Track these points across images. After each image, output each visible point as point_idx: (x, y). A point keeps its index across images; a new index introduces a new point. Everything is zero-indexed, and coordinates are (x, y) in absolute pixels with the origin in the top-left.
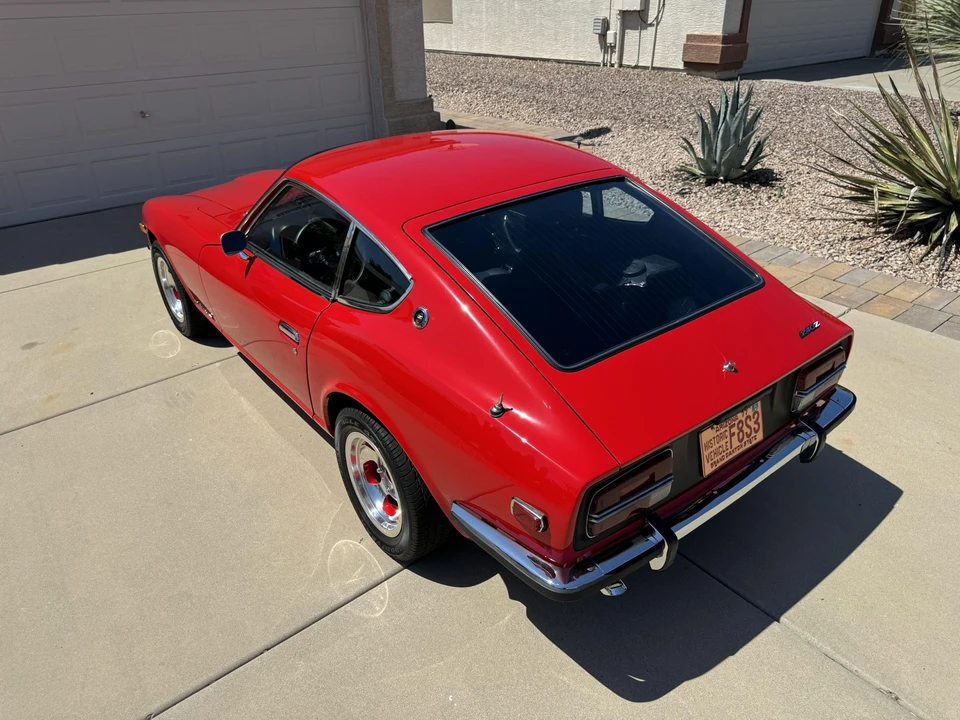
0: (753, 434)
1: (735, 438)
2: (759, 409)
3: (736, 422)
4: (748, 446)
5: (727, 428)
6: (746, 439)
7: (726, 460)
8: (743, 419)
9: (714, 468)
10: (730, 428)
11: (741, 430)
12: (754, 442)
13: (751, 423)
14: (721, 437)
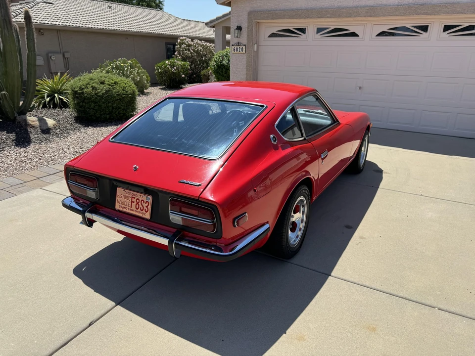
0: (144, 211)
1: (134, 205)
2: (150, 201)
3: (136, 198)
4: (140, 215)
5: (131, 196)
6: (139, 210)
7: (127, 211)
8: (140, 199)
9: (120, 209)
10: (132, 198)
11: (138, 203)
12: (144, 216)
13: (145, 205)
14: (126, 198)
